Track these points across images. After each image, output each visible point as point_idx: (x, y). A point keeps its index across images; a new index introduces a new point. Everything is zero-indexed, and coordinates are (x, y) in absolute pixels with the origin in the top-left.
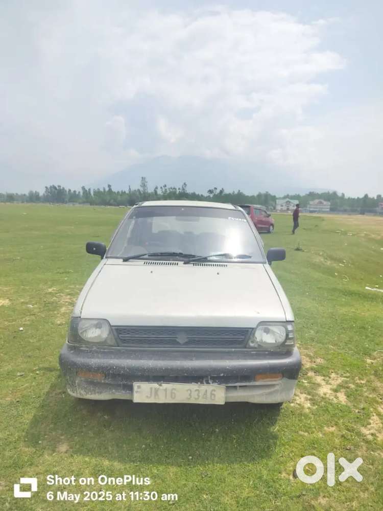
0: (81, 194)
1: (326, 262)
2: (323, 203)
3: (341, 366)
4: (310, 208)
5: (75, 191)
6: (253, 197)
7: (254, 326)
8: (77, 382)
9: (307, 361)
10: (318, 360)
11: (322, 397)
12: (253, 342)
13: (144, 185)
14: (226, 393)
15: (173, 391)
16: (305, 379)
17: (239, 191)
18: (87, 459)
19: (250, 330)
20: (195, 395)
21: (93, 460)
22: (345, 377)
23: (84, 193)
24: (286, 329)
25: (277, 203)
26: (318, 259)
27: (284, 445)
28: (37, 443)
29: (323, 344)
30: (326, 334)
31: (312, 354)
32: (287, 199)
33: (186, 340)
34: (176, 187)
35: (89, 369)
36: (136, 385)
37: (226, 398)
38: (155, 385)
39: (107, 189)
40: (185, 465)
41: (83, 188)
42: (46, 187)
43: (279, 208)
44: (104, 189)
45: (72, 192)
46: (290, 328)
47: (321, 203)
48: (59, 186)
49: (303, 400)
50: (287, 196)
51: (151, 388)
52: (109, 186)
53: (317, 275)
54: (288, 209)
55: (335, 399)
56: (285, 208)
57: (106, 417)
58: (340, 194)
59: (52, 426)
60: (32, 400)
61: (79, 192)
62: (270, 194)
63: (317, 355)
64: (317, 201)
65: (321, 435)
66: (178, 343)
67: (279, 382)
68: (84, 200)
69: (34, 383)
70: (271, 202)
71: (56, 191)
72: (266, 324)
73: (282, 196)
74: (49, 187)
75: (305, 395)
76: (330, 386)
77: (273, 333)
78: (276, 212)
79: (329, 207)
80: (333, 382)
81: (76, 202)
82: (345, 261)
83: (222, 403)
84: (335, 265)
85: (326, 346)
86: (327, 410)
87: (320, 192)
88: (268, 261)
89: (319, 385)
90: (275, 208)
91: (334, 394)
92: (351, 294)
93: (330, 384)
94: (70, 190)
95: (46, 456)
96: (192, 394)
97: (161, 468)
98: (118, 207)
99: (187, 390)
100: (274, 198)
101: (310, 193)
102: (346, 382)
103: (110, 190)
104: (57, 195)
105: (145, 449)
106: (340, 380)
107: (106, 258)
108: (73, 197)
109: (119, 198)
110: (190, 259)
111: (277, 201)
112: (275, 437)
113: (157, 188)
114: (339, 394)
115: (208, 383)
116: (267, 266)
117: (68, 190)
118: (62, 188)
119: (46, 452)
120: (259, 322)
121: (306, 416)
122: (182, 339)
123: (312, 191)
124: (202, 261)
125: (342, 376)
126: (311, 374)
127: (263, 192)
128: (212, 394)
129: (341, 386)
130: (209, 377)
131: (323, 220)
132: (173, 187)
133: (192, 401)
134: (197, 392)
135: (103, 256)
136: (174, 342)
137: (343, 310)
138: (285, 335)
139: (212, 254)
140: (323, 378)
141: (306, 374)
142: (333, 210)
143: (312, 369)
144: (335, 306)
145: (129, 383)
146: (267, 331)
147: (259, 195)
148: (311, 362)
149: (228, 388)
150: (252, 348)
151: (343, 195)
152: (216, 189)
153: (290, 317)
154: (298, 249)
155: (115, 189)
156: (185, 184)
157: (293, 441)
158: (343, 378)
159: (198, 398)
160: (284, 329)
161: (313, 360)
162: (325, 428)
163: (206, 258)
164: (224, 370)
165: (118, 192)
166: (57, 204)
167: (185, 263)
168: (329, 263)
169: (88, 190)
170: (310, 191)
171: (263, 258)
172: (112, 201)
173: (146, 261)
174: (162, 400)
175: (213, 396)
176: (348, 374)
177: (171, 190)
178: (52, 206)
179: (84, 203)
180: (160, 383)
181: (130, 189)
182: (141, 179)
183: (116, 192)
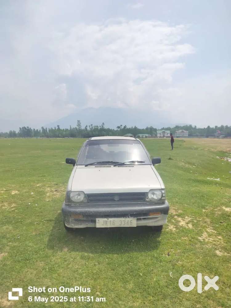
0: (41, 131)
1: (185, 165)
2: (184, 132)
3: (190, 213)
4: (176, 135)
5: (37, 130)
6: (143, 129)
7: (148, 192)
8: (70, 220)
9: (174, 212)
10: (179, 211)
11: (181, 226)
12: (147, 199)
13: (79, 125)
14: (137, 222)
15: (114, 222)
16: (173, 219)
17: (135, 126)
18: (77, 253)
19: (146, 193)
20: (123, 223)
21: (80, 254)
22: (192, 218)
23: (43, 131)
24: (162, 192)
25: (157, 133)
26: (181, 164)
27: (163, 245)
28: (54, 248)
29: (182, 204)
30: (184, 199)
31: (176, 209)
32: (163, 131)
33: (118, 199)
34: (98, 126)
35: (76, 214)
36: (97, 219)
37: (137, 224)
38: (106, 219)
39: (57, 128)
40: (120, 254)
41: (43, 128)
42: (20, 128)
43: (159, 135)
44: (55, 128)
45: (36, 130)
46: (163, 192)
47: (183, 132)
48: (28, 127)
49: (172, 228)
50: (163, 129)
51: (104, 221)
52: (58, 126)
53: (180, 172)
54: (164, 136)
55: (187, 227)
56: (162, 136)
57: (82, 238)
58: (193, 126)
59: (58, 242)
60: (46, 233)
61: (40, 130)
62: (153, 128)
63: (178, 209)
64: (180, 131)
65: (180, 241)
66: (115, 200)
67: (160, 216)
68: (43, 135)
69: (44, 226)
70: (154, 132)
71: (26, 130)
72: (153, 191)
73: (160, 128)
74: (21, 128)
75: (173, 226)
76: (184, 222)
77: (156, 194)
78: (157, 138)
79: (188, 134)
80: (186, 220)
81: (38, 136)
82: (196, 164)
83: (136, 226)
84: (190, 167)
85: (183, 205)
86: (183, 231)
87: (182, 126)
88: (153, 164)
89: (180, 222)
90: (156, 136)
91: (186, 225)
92: (198, 181)
93: (185, 221)
94: (34, 129)
95: (59, 253)
96: (122, 223)
97: (111, 255)
98: (64, 138)
99: (120, 221)
100: (155, 130)
101: (176, 126)
102: (193, 220)
103: (59, 128)
104: (27, 133)
105: (102, 249)
106: (190, 219)
107: (77, 165)
108: (37, 133)
109: (64, 133)
110: (116, 164)
111: (157, 131)
112: (160, 242)
113: (87, 126)
114: (189, 225)
115: (128, 217)
116: (152, 166)
117: (33, 129)
118: (29, 128)
119: (58, 251)
120: (149, 189)
121: (174, 234)
122: (116, 198)
123: (177, 125)
124: (122, 165)
125: (190, 217)
126: (176, 217)
127: (149, 127)
128: (131, 222)
129: (189, 222)
130: (129, 215)
131: (184, 142)
132: (96, 126)
133: (122, 226)
134: (124, 222)
135: (75, 164)
136: (113, 200)
137: (193, 189)
138: (161, 195)
139: (127, 161)
140: (182, 218)
141: (173, 217)
142: (190, 135)
143: (176, 215)
144: (189, 187)
145: (94, 219)
146: (153, 194)
147: (147, 129)
148: (176, 212)
149: (138, 219)
150: (147, 201)
151: (196, 126)
152: (121, 125)
153: (163, 187)
154: (170, 159)
155: (62, 128)
156: (103, 123)
157: (167, 243)
158: (191, 218)
159: (125, 224)
160: (160, 192)
161: (177, 211)
162: (182, 238)
163: (124, 163)
164: (136, 211)
165: (64, 130)
166: (27, 138)
167: (114, 166)
168: (187, 165)
169: (45, 129)
170: (175, 125)
171: (150, 162)
172: (60, 135)
173: (96, 166)
174: (109, 226)
175: (131, 223)
176: (193, 216)
177: (96, 127)
178: (24, 139)
179: (43, 136)
180: (108, 218)
181: (71, 127)
182: (77, 122)
183: (62, 129)
